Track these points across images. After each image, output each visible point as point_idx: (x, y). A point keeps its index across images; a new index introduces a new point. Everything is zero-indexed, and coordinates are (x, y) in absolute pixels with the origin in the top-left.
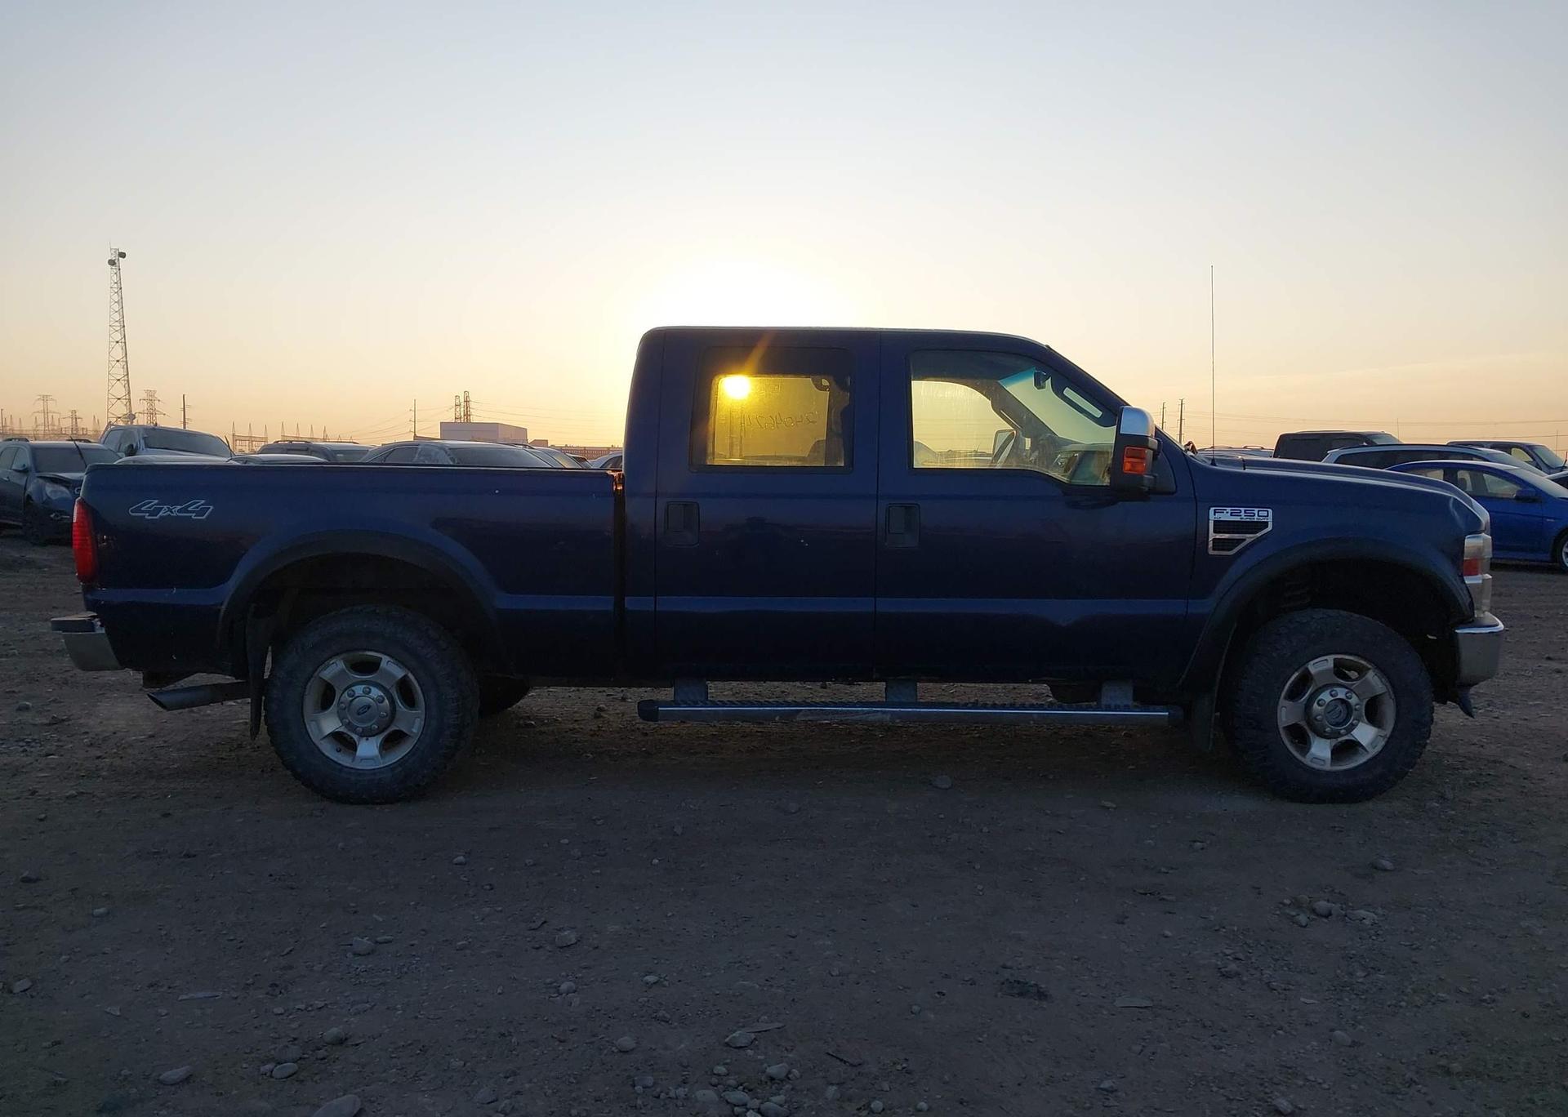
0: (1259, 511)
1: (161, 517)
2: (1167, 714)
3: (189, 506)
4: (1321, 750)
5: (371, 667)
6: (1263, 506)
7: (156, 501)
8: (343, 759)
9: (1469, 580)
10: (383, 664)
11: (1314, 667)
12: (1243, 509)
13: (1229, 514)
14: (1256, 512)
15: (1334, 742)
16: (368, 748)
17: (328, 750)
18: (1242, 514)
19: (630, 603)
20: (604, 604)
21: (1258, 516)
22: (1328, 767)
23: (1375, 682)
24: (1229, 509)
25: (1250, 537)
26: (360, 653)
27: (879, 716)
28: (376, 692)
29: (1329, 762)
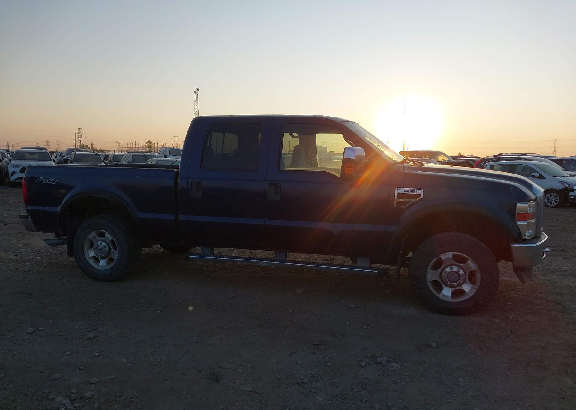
0: (417, 190)
1: (44, 183)
2: (377, 271)
3: (51, 179)
4: (447, 292)
5: (102, 235)
6: (418, 187)
7: (42, 178)
8: (96, 266)
9: (519, 222)
10: (106, 235)
11: (443, 257)
12: (410, 189)
13: (404, 190)
14: (416, 190)
15: (454, 289)
16: (103, 262)
17: (91, 262)
18: (410, 190)
19: (180, 217)
20: (172, 217)
21: (417, 192)
22: (450, 300)
23: (472, 265)
24: (404, 189)
25: (413, 200)
26: (99, 230)
27: (266, 264)
28: (104, 244)
29: (450, 298)
